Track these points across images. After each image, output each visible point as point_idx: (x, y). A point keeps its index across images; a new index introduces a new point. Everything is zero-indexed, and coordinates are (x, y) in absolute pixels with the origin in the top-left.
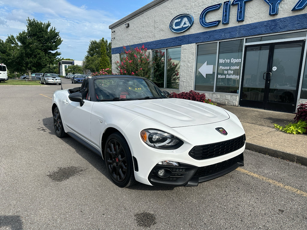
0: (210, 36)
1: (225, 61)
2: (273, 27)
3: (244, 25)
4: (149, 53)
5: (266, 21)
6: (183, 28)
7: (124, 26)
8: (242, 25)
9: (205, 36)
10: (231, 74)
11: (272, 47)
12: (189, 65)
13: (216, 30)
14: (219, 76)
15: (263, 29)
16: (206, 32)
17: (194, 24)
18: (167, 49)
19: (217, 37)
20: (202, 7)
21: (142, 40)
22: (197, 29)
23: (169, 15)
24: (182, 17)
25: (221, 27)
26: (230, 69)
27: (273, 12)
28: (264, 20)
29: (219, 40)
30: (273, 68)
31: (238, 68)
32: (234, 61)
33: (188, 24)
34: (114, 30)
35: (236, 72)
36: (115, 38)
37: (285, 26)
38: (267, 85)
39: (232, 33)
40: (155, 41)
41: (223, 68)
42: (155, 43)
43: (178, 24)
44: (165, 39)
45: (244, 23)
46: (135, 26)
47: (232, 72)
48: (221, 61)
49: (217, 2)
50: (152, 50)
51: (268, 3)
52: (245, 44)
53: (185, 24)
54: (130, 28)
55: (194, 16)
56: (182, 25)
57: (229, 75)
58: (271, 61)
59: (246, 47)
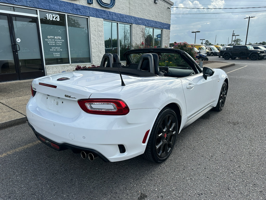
30: (17, 39)
58: (13, 32)
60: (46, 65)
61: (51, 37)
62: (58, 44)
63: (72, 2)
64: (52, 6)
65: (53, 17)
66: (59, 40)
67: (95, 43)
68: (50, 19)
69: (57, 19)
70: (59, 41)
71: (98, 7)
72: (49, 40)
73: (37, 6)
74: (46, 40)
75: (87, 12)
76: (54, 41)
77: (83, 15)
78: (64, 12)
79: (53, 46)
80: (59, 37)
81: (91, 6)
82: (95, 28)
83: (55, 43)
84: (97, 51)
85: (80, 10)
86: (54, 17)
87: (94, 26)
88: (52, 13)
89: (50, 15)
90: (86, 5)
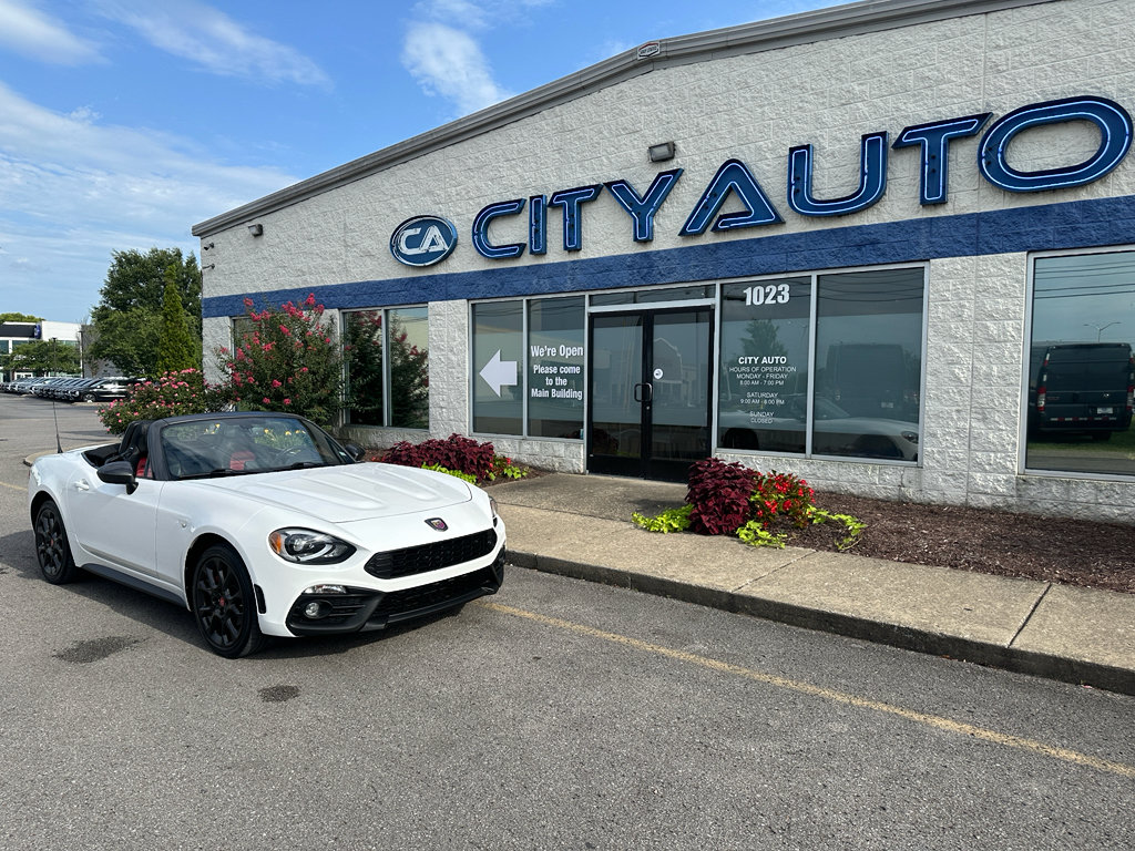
0: (502, 284)
1: (546, 352)
2: (646, 270)
3: (583, 261)
4: (332, 320)
5: (630, 256)
6: (428, 256)
7: (244, 231)
8: (577, 261)
9: (489, 283)
10: (562, 387)
11: (647, 320)
12: (453, 358)
13: (516, 268)
14: (535, 393)
15: (625, 275)
16: (493, 271)
17: (458, 247)
18: (386, 311)
19: (519, 286)
20: (477, 200)
21: (307, 277)
22: (465, 261)
23: (388, 212)
24: (425, 222)
25: (527, 260)
26: (558, 374)
27: (643, 234)
28: (625, 253)
29: (526, 295)
30: (656, 372)
31: (577, 370)
32: (567, 352)
33: (442, 246)
34: (209, 240)
35: (573, 382)
36: (213, 267)
37: (671, 271)
38: (647, 415)
39: (555, 278)
40: (350, 285)
41: (541, 370)
42: (348, 291)
43: (413, 242)
44: (380, 282)
45: (582, 256)
46: (281, 235)
47: (564, 382)
48: (536, 352)
49: (514, 194)
50: (339, 309)
51: (630, 212)
52: (589, 309)
53: (433, 243)
54: (264, 237)
55: (456, 223)
56: (425, 246)
57: (559, 388)
58: (649, 354)
59: (592, 316)
60: (718, 448)
61: (750, 358)
62: (771, 383)
63: (851, 225)
64: (757, 259)
65: (766, 296)
66: (775, 369)
67: (953, 373)
68: (755, 303)
69: (780, 298)
70: (775, 372)
72: (743, 369)
73: (710, 273)
74: (733, 369)
75: (918, 244)
76: (759, 372)
77: (894, 259)
78: (802, 268)
79: (752, 388)
80: (777, 358)
81: (941, 212)
82: (963, 306)
83: (761, 380)
85: (879, 246)
86: (769, 293)
87: (957, 295)
88: (764, 284)
89: (756, 290)
90: (919, 216)
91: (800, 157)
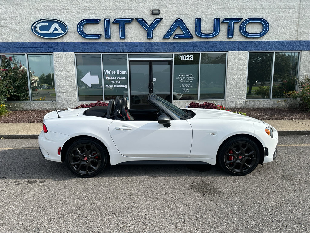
0: (91, 48)
1: (111, 73)
2: (150, 48)
3: (126, 43)
5: (144, 43)
8: (124, 43)
9: (85, 47)
10: (119, 84)
11: (151, 63)
12: (68, 74)
13: (97, 43)
14: (107, 86)
15: (143, 48)
16: (86, 43)
17: (68, 32)
18: (27, 55)
19: (99, 49)
20: (78, 16)
22: (72, 37)
23: (28, 15)
24: (51, 22)
25: (102, 40)
26: (117, 80)
27: (150, 37)
28: (142, 42)
29: (102, 53)
30: (154, 79)
31: (124, 78)
32: (120, 72)
33: (60, 31)
35: (123, 82)
37: (159, 49)
38: (151, 92)
39: (115, 48)
41: (110, 79)
42: (3, 45)
44: (24, 43)
45: (126, 41)
47: (119, 82)
48: (107, 72)
49: (95, 16)
51: (145, 29)
52: (129, 59)
53: (56, 29)
55: (67, 23)
57: (117, 84)
58: (151, 74)
59: (130, 61)
60: (174, 99)
61: (182, 75)
62: (188, 82)
63: (210, 41)
64: (186, 48)
65: (187, 58)
66: (189, 78)
67: (233, 78)
68: (184, 60)
69: (190, 59)
70: (189, 79)
71: (242, 39)
72: (180, 78)
73: (172, 50)
74: (178, 78)
75: (226, 47)
76: (185, 79)
77: (220, 51)
78: (197, 51)
79: (183, 83)
80: (190, 75)
81: (232, 40)
82: (235, 63)
83: (186, 81)
84: (234, 87)
85: (217, 47)
86: (187, 57)
87: (234, 60)
88: (186, 55)
89: (184, 56)
90: (226, 40)
91: (198, 21)
